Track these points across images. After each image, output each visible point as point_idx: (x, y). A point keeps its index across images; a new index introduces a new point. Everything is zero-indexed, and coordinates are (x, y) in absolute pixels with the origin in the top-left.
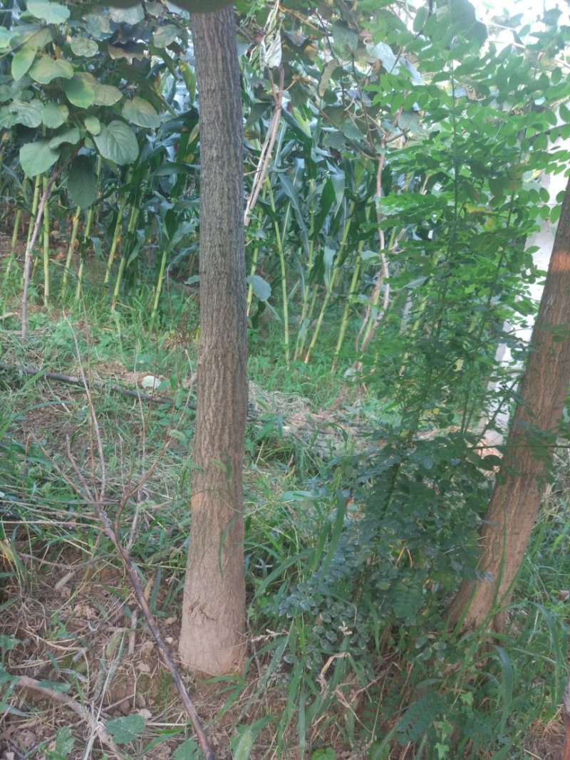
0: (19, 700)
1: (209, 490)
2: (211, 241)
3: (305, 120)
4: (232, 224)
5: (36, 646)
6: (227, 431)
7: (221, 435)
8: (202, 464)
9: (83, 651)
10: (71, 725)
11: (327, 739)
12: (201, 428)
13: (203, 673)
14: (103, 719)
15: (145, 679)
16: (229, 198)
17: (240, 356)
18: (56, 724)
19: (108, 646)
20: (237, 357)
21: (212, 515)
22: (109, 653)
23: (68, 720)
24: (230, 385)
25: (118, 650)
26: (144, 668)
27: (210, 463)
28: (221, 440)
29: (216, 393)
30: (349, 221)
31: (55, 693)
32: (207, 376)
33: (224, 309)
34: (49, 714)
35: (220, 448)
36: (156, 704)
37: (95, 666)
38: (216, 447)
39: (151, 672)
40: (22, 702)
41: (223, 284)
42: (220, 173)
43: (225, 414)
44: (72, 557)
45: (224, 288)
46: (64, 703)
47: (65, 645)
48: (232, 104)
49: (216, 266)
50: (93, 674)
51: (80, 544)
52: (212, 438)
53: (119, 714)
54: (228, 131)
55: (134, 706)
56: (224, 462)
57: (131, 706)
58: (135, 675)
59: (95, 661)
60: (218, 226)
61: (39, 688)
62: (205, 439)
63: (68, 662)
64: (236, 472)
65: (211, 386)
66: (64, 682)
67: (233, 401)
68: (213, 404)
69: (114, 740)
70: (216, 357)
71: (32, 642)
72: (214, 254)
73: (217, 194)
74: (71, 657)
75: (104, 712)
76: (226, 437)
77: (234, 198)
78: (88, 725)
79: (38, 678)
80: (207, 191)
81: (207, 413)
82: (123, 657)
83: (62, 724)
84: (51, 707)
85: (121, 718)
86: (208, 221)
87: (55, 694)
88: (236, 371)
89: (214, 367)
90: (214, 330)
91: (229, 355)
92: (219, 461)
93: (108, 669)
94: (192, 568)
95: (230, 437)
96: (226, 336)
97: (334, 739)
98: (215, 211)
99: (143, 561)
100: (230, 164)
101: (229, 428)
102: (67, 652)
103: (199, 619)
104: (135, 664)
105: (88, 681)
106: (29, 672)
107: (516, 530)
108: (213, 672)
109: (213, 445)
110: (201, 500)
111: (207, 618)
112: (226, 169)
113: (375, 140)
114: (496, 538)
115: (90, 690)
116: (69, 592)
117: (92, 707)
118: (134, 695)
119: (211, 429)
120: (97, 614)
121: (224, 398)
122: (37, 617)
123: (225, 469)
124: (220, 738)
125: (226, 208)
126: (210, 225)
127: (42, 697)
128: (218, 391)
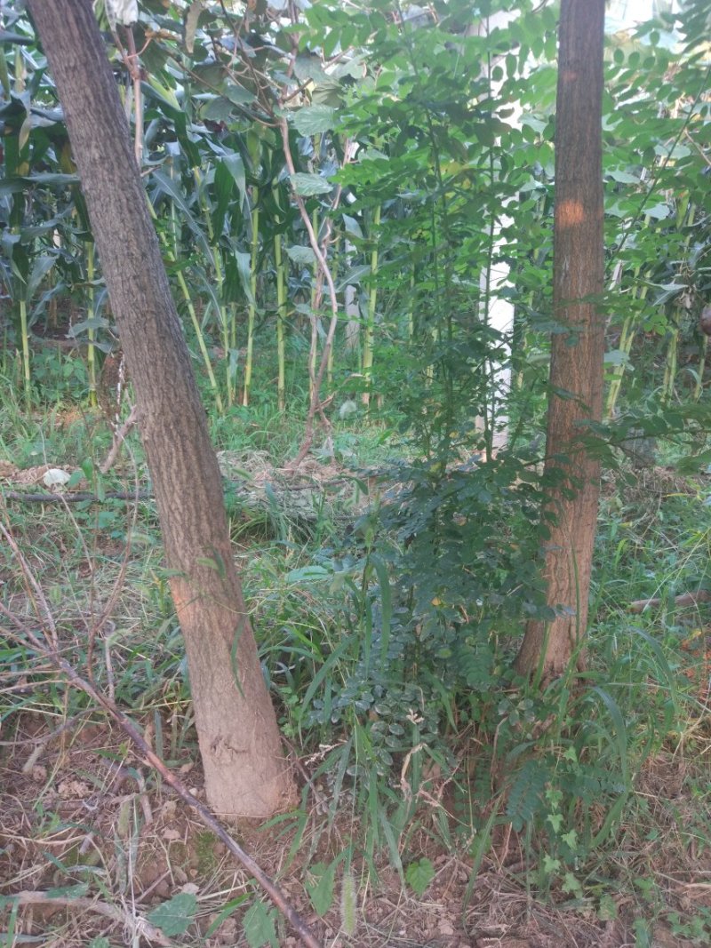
0: (25, 923)
1: (200, 597)
2: (121, 274)
3: (167, 89)
4: (144, 246)
5: (24, 850)
6: (205, 517)
7: (198, 525)
8: (182, 566)
9: (89, 838)
10: (102, 933)
11: (414, 850)
12: (168, 522)
13: (247, 819)
14: (141, 913)
15: (177, 848)
16: (130, 212)
17: (197, 418)
18: (82, 937)
19: (119, 822)
20: (193, 419)
21: (210, 626)
22: (122, 830)
23: (97, 927)
24: (194, 458)
25: (132, 824)
26: (172, 835)
27: (193, 563)
28: (199, 530)
29: (178, 472)
30: (256, 212)
31: (71, 899)
32: (161, 454)
33: (162, 361)
34: (70, 928)
35: (200, 541)
36: (201, 873)
37: (110, 851)
38: (195, 541)
39: (183, 837)
40: (30, 925)
41: (152, 327)
42: (110, 180)
43: (196, 497)
44: (32, 726)
45: (154, 333)
46: (84, 908)
47: (62, 838)
48: (103, 83)
49: (135, 305)
50: (110, 862)
51: (38, 707)
52: (187, 531)
53: (158, 899)
54: (107, 121)
55: (173, 885)
56: (211, 557)
57: (170, 885)
58: (163, 847)
59: (107, 846)
60: (126, 252)
61: (46, 901)
62: (178, 534)
63: (72, 857)
64: (227, 566)
65: (168, 465)
66: (76, 883)
67: (202, 478)
68: (177, 488)
69: (164, 933)
70: (167, 426)
71: (17, 846)
72: (130, 291)
73: (113, 210)
74: (74, 850)
75: (139, 903)
76: (205, 525)
77: (137, 209)
78: (125, 926)
79: (40, 888)
80: (99, 207)
81: (173, 501)
82: (141, 830)
83: (92, 935)
84: (70, 919)
85: (163, 904)
86: (110, 247)
87: (71, 901)
88: (197, 438)
89: (167, 440)
90: (155, 390)
91: (183, 419)
92: (204, 559)
93: (127, 850)
94: (201, 698)
95: (210, 524)
96: (172, 395)
97: (423, 846)
98: (116, 233)
99: (130, 706)
100: (120, 165)
101: (206, 513)
102: (68, 846)
103: (227, 756)
104: (160, 833)
105: (107, 873)
106: (26, 886)
107: (577, 548)
108: (259, 814)
109: (191, 540)
110: (191, 613)
111: (237, 752)
112: (116, 171)
113: (270, 100)
114: (557, 563)
115: (113, 882)
116: (43, 771)
117: (123, 901)
118: (170, 871)
119: (183, 520)
120: (90, 788)
121: (190, 476)
122: (13, 815)
123: (214, 566)
124: (290, 888)
125: (130, 225)
126: (113, 252)
127: (54, 909)
128: (180, 470)
